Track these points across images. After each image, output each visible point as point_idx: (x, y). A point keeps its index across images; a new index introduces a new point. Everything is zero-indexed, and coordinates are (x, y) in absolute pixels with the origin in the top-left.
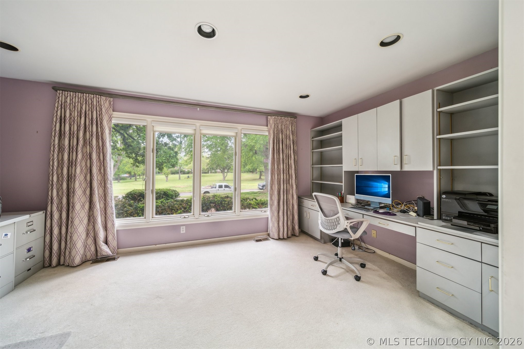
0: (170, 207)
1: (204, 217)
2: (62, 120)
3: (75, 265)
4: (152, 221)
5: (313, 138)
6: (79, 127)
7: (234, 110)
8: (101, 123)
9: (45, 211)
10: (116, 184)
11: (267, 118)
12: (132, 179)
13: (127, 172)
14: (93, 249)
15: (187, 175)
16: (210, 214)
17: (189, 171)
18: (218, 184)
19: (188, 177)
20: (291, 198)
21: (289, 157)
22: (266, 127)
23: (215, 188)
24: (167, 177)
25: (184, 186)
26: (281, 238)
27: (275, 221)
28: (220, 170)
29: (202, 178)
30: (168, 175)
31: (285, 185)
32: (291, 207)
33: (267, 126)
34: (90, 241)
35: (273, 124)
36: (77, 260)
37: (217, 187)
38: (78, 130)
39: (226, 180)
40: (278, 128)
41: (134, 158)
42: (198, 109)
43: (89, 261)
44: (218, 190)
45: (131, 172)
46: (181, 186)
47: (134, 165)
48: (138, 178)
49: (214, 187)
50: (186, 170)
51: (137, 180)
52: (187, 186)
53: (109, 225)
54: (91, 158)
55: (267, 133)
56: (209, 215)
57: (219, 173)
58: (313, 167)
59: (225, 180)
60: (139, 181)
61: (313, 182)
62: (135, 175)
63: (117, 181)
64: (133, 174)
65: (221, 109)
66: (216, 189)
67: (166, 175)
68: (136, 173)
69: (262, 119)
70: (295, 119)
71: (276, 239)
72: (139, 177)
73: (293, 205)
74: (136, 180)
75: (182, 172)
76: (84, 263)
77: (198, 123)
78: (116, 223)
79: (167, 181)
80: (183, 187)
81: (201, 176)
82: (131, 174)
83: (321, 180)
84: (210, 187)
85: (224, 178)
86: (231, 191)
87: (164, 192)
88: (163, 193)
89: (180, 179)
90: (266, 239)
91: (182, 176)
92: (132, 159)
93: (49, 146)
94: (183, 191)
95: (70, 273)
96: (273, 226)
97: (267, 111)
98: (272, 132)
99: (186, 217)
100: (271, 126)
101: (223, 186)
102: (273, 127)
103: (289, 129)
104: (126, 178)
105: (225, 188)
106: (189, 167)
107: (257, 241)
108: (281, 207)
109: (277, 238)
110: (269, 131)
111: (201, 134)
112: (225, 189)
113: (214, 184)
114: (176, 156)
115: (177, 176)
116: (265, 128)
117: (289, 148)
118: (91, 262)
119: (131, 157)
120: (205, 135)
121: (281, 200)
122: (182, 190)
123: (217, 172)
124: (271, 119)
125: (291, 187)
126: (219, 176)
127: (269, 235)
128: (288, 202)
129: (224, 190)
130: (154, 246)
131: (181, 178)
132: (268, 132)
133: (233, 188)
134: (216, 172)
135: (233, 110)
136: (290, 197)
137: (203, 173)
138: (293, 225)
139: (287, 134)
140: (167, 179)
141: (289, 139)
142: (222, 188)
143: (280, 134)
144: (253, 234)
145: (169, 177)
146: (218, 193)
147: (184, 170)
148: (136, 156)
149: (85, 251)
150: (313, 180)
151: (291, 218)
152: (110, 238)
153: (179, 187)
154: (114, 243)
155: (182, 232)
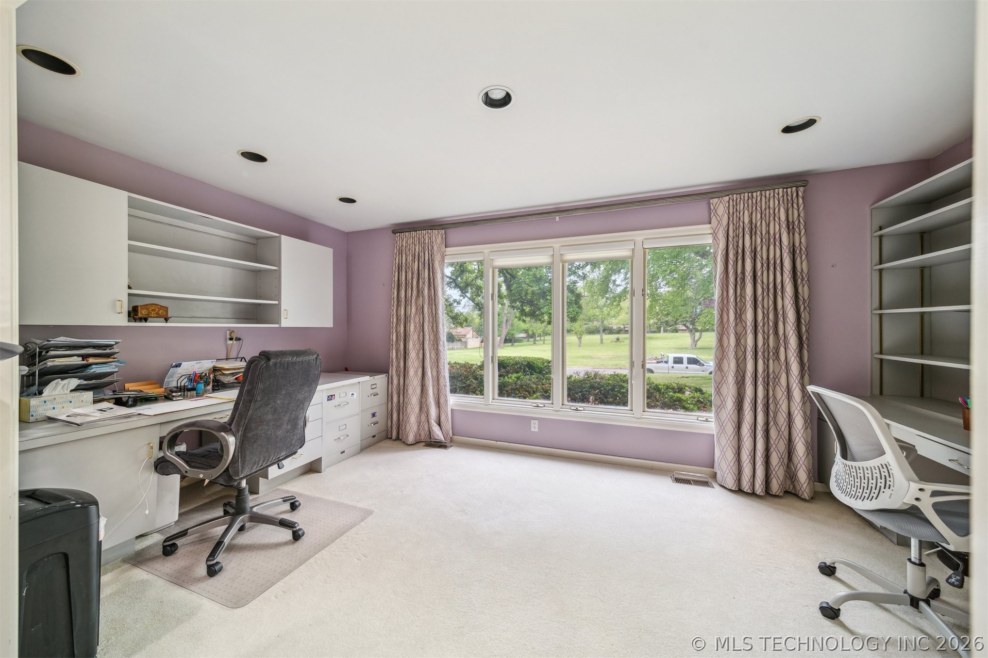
0: (524, 387)
1: (570, 410)
3: (409, 443)
4: (492, 403)
5: (881, 229)
6: (413, 274)
7: (623, 206)
9: (387, 374)
10: (510, 348)
11: (709, 204)
12: (530, 341)
13: (523, 330)
14: (426, 428)
15: (616, 336)
16: (580, 407)
17: (620, 327)
18: (671, 356)
19: (618, 339)
20: (784, 397)
21: (776, 291)
22: (708, 226)
23: (666, 362)
24: (580, 338)
25: (608, 355)
26: (745, 490)
27: (727, 445)
28: (684, 325)
29: (647, 341)
30: (582, 335)
31: (760, 362)
32: (782, 419)
33: (710, 223)
34: (423, 419)
35: (726, 216)
36: (411, 438)
37: (671, 361)
38: (413, 278)
39: (699, 348)
40: (741, 224)
41: (520, 309)
42: (557, 218)
43: (422, 442)
44: (673, 367)
45: (528, 330)
46: (602, 355)
48: (537, 341)
49: (662, 362)
50: (615, 327)
51: (537, 342)
52: (613, 356)
53: (442, 401)
54: (423, 312)
55: (709, 240)
56: (579, 409)
57: (684, 331)
58: (881, 316)
59: (697, 346)
60: (539, 345)
61: (881, 360)
62: (533, 336)
63: (511, 344)
64: (530, 333)
65: (595, 209)
66: (667, 365)
67: (579, 336)
68: (535, 331)
69: (699, 209)
70: (801, 189)
71: (730, 490)
72: (539, 338)
73: (789, 414)
74: (535, 343)
75: (606, 330)
76: (418, 444)
77: (556, 243)
78: (451, 400)
79: (579, 346)
80: (605, 359)
81: (646, 338)
82: (528, 334)
83: (922, 354)
84: (655, 361)
85: (695, 342)
86: (703, 371)
87: (529, 363)
88: (526, 363)
89: (602, 342)
90: (705, 484)
91: (607, 337)
92: (517, 309)
94: (603, 365)
95: (402, 450)
96: (721, 456)
97: (710, 188)
98: (721, 235)
99: (540, 405)
100: (719, 222)
101: (685, 361)
102: (725, 221)
103: (779, 219)
104: (521, 339)
105: (688, 363)
106: (619, 320)
107: (678, 480)
108: (746, 414)
109: (733, 489)
110: (714, 235)
111: (564, 262)
112: (690, 366)
113: (663, 354)
114: (579, 302)
115: (596, 338)
116: (706, 228)
117: (778, 268)
118: (424, 444)
119: (515, 307)
120: (571, 263)
121: (747, 397)
122: (602, 363)
123: (680, 330)
124: (721, 206)
125: (783, 367)
126: (685, 339)
127: (714, 476)
128: (772, 407)
129: (687, 368)
130: (495, 442)
131: (604, 341)
132: (711, 235)
133: (711, 365)
134: (676, 331)
135: (621, 206)
136: (781, 393)
137: (648, 332)
138: (788, 467)
139: (772, 232)
140: (580, 342)
141: (777, 243)
142: (683, 363)
143: (747, 237)
144: (672, 465)
145: (582, 338)
146: (671, 373)
147: (611, 326)
148: (522, 306)
149: (419, 429)
150: (881, 353)
151: (782, 446)
152: (443, 418)
153: (599, 358)
154: (447, 426)
155: (533, 430)
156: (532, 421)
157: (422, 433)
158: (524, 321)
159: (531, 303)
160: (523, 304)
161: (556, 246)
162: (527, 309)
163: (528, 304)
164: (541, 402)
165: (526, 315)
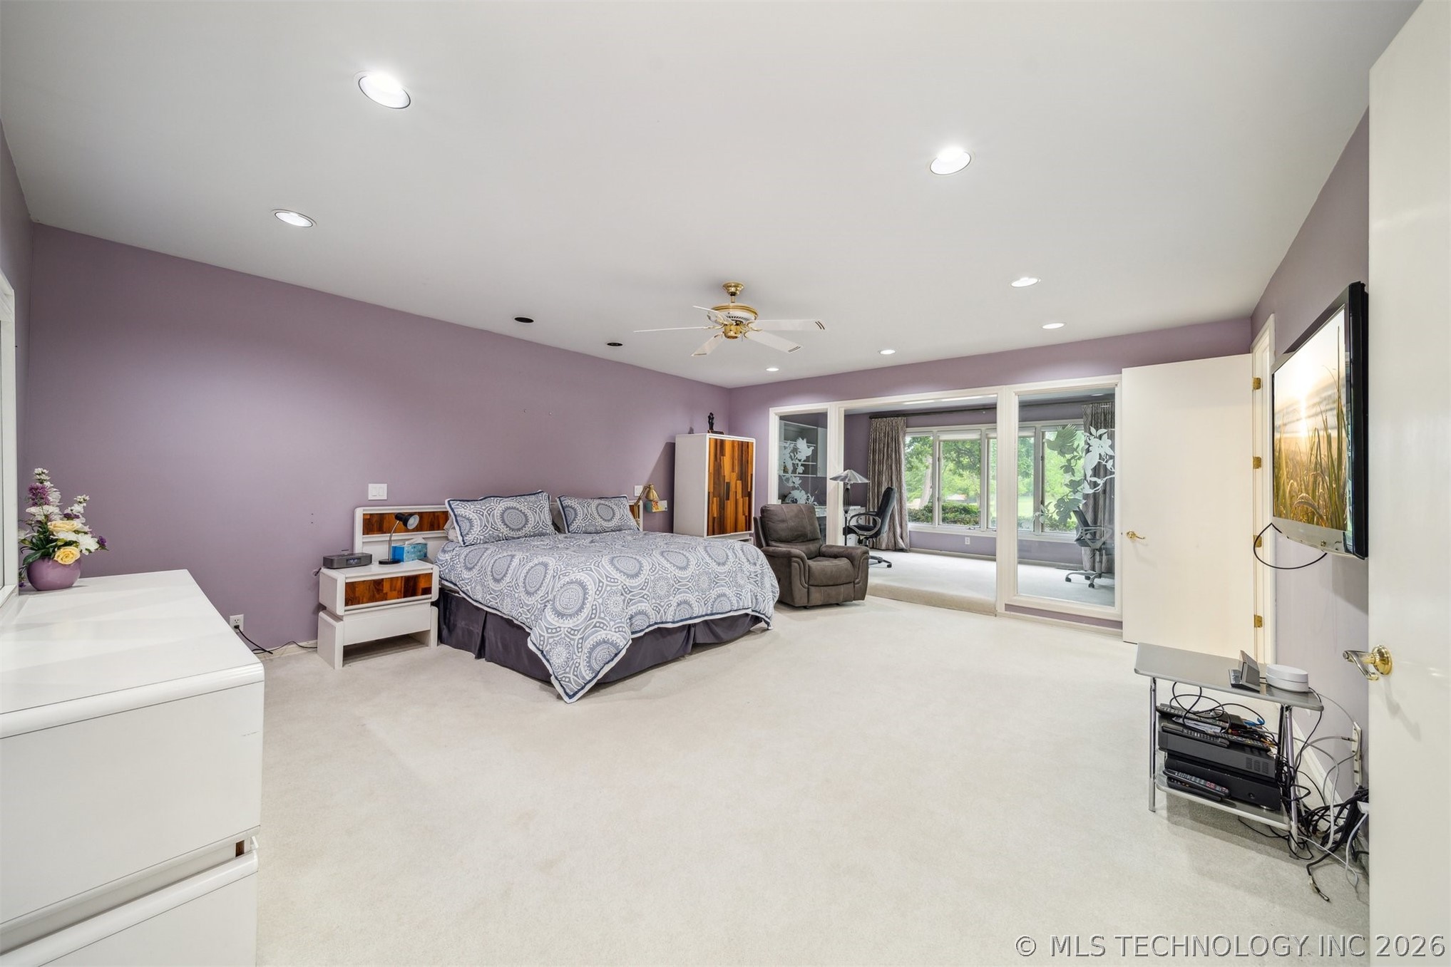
2: (875, 441)
4: (938, 527)
6: (884, 444)
8: (898, 439)
14: (893, 541)
34: (891, 534)
36: (884, 546)
38: (884, 447)
41: (955, 460)
43: (891, 549)
47: (955, 473)
53: (904, 524)
54: (891, 469)
77: (983, 427)
93: (867, 459)
111: (988, 439)
130: (939, 551)
148: (958, 457)
149: (888, 539)
152: (904, 535)
154: (907, 540)
155: (966, 543)
156: (966, 538)
157: (890, 545)
158: (961, 475)
159: (969, 453)
160: (959, 454)
161: (983, 429)
162: (965, 460)
163: (966, 454)
164: (972, 527)
165: (964, 468)
